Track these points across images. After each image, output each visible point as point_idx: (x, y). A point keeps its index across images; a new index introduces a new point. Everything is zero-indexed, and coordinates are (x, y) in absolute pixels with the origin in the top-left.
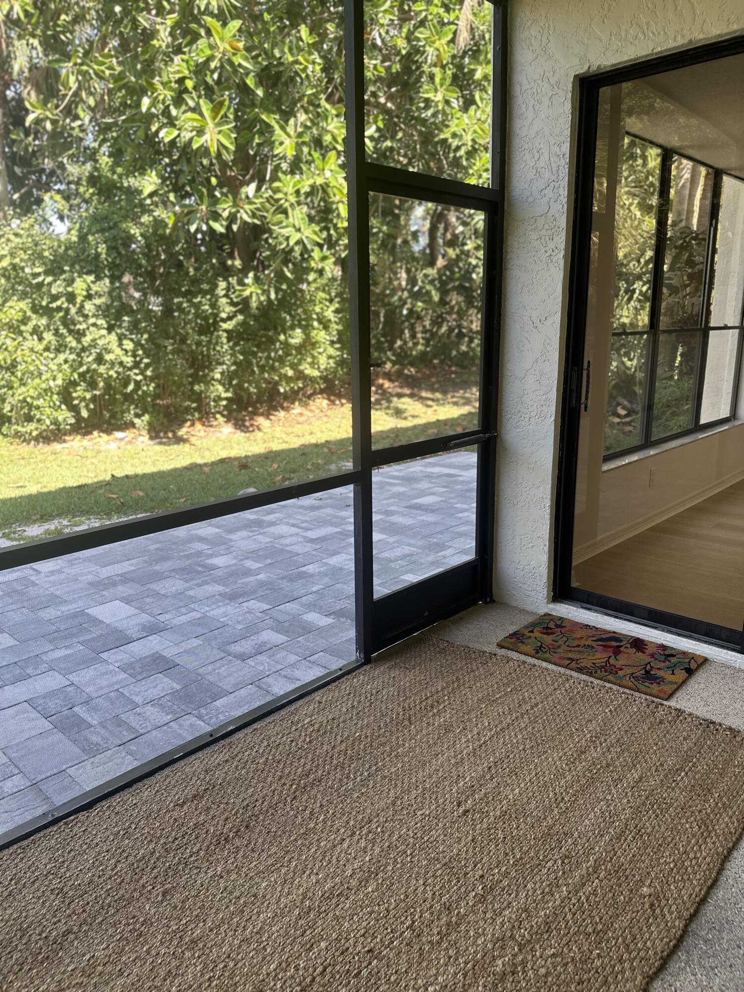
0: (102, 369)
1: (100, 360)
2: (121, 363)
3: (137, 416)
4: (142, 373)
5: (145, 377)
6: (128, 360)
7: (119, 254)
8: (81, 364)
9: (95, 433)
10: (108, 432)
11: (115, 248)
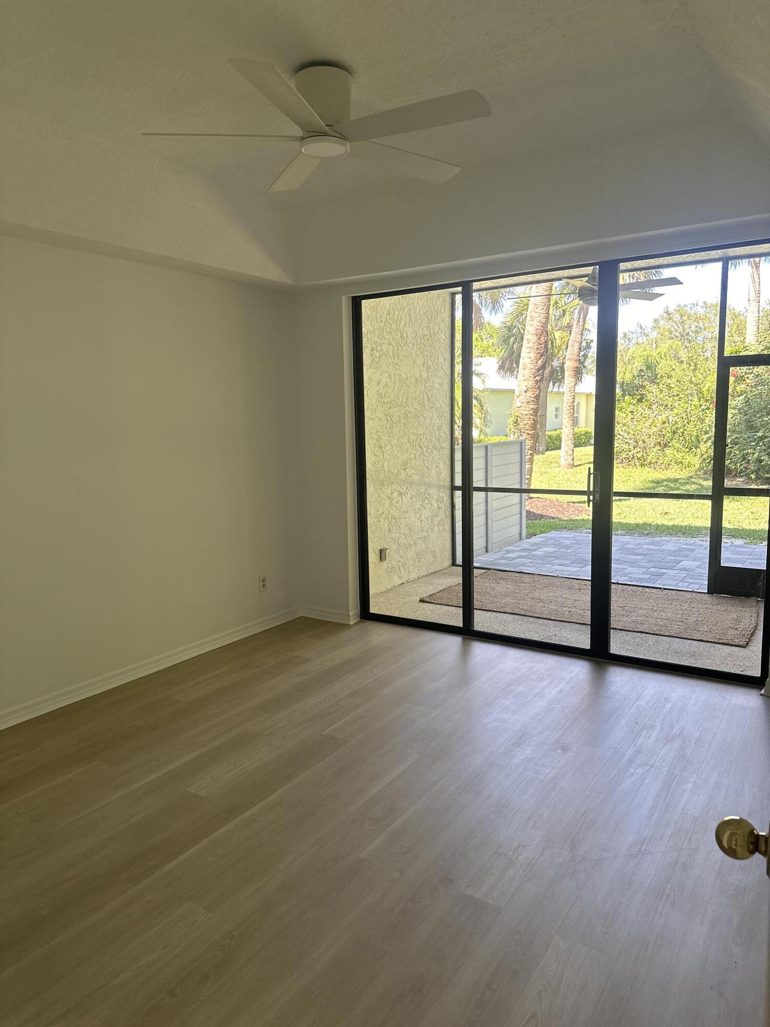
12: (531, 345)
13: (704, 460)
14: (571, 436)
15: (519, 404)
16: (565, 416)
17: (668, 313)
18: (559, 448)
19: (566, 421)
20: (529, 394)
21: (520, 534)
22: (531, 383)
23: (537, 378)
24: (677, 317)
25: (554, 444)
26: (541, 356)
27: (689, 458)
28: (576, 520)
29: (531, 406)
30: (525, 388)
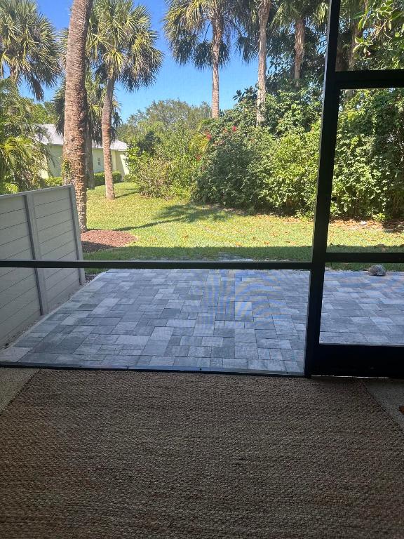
0: (358, 186)
1: (358, 180)
2: (369, 183)
3: (375, 213)
4: (381, 188)
5: (383, 191)
6: (373, 181)
7: (383, 119)
8: (348, 182)
9: (351, 220)
10: (358, 220)
11: (381, 116)
12: (72, 99)
13: (194, 193)
14: (111, 177)
15: (68, 152)
16: (105, 164)
17: (155, 105)
18: (104, 184)
19: (106, 167)
20: (76, 143)
21: (80, 279)
22: (76, 133)
23: (81, 129)
24: (160, 108)
25: (101, 181)
26: (82, 110)
27: (185, 192)
28: (126, 248)
29: (79, 153)
30: (71, 138)
